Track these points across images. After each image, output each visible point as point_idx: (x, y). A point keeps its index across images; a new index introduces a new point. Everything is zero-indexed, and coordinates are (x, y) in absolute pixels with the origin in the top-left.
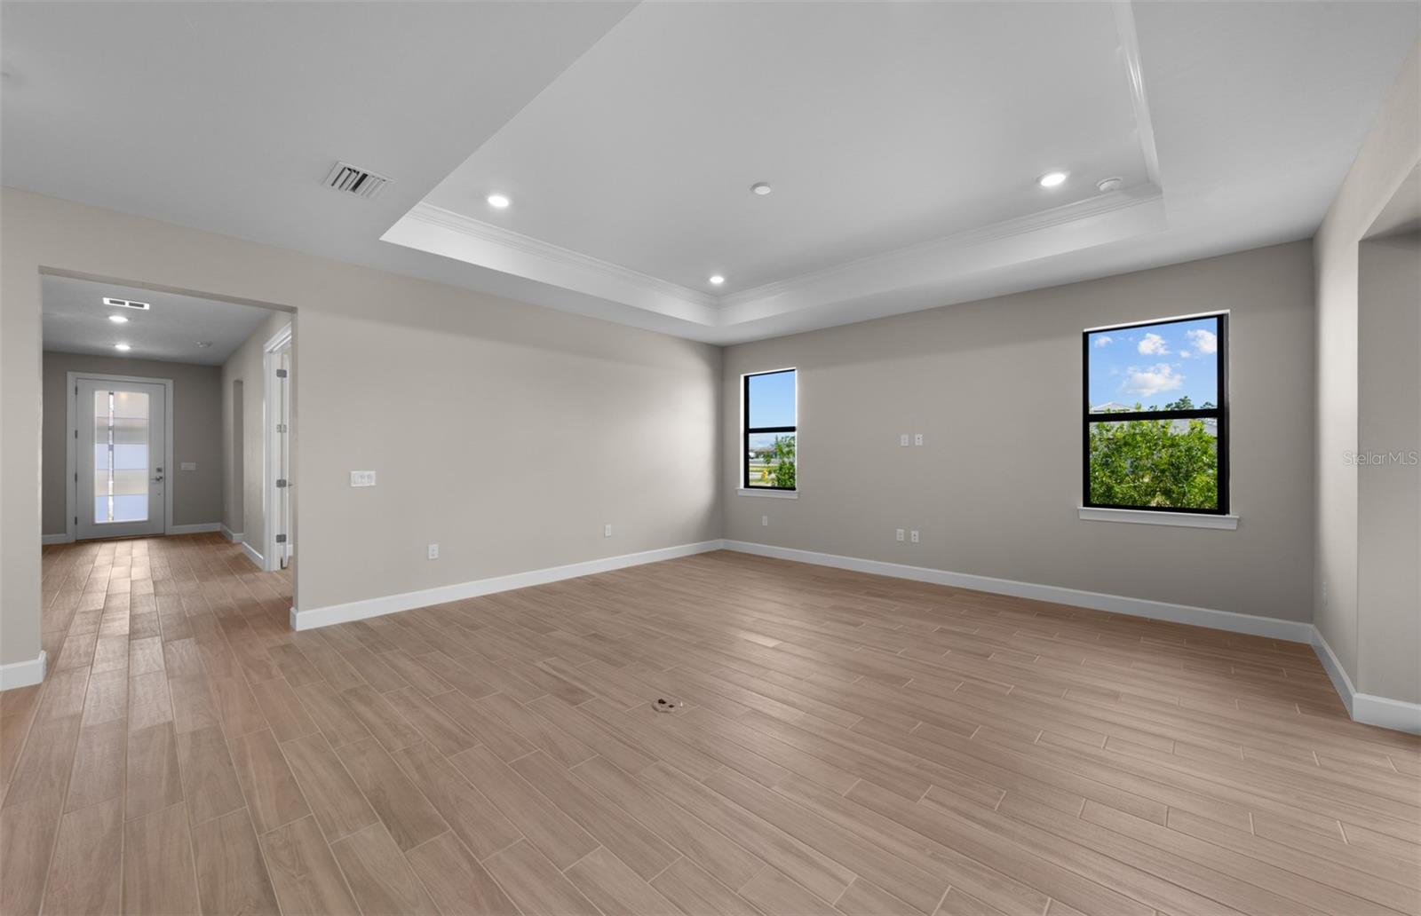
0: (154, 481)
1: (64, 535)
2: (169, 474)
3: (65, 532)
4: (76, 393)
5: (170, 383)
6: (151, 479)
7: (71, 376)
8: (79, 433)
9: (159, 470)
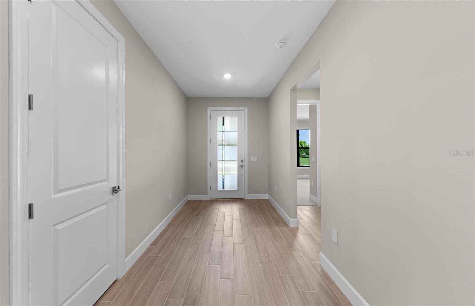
0: (240, 167)
1: (207, 195)
2: (246, 163)
3: (207, 194)
4: (211, 119)
5: (246, 109)
6: (238, 166)
7: (209, 109)
8: (212, 140)
9: (242, 161)
